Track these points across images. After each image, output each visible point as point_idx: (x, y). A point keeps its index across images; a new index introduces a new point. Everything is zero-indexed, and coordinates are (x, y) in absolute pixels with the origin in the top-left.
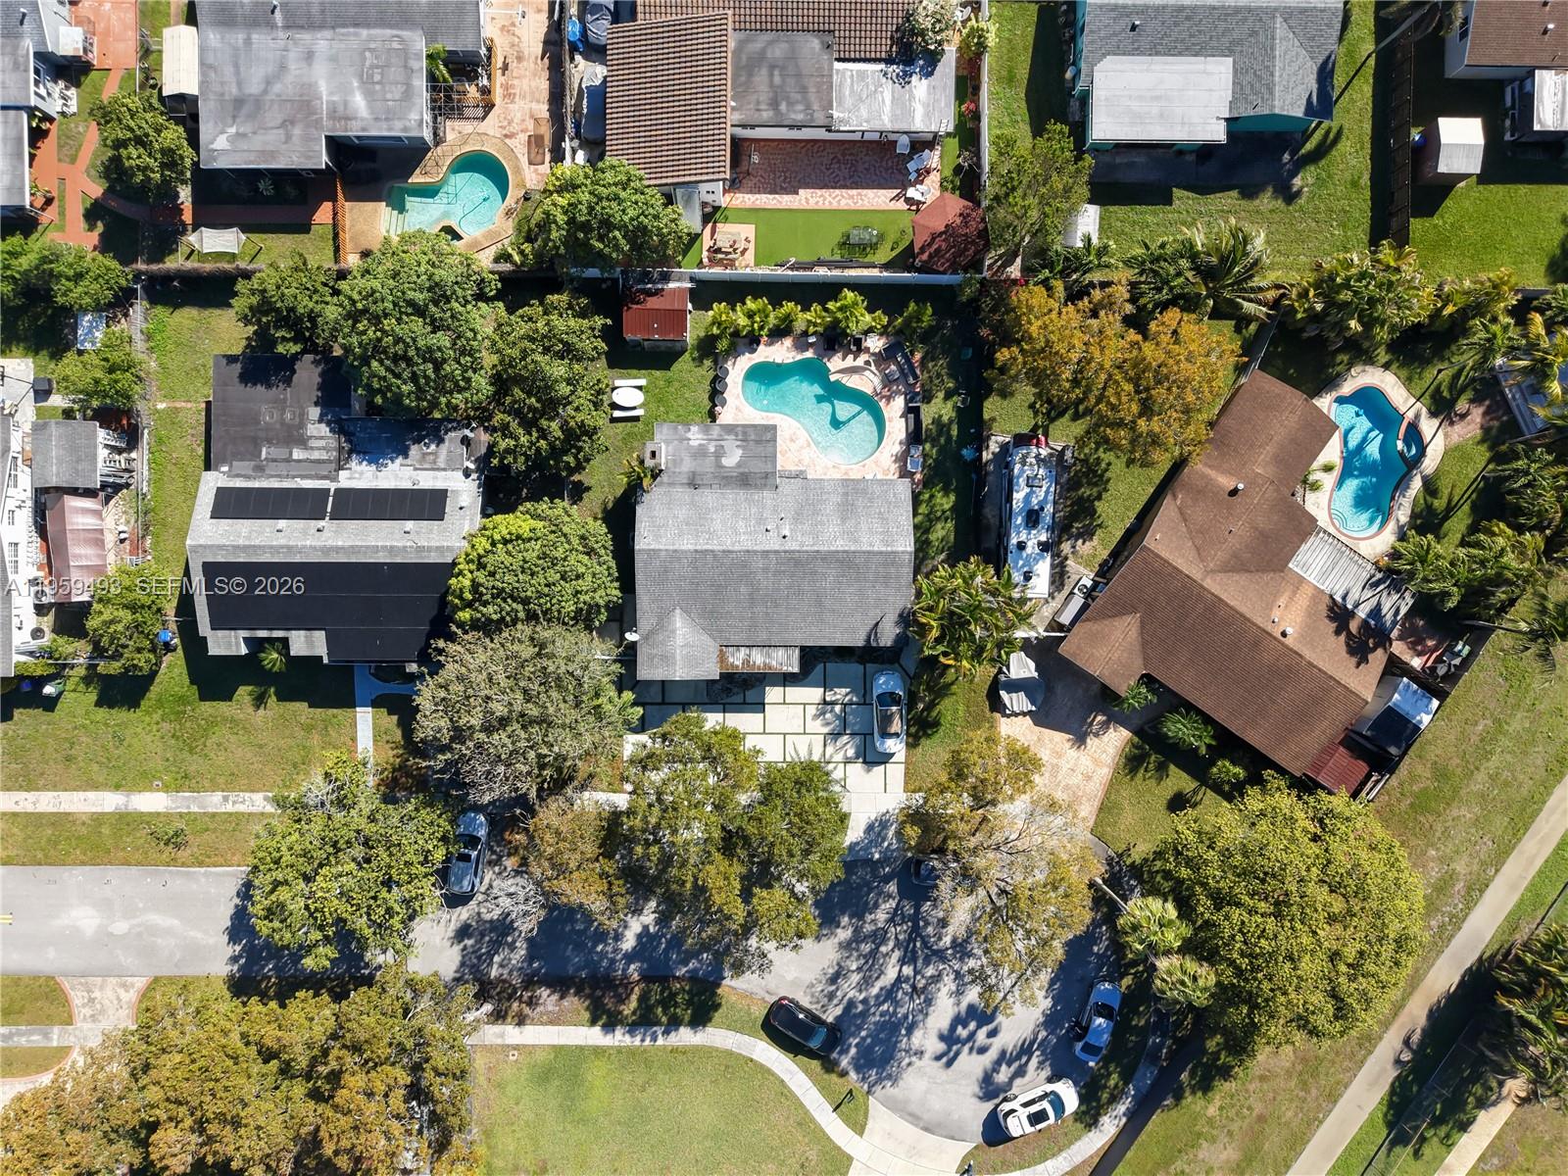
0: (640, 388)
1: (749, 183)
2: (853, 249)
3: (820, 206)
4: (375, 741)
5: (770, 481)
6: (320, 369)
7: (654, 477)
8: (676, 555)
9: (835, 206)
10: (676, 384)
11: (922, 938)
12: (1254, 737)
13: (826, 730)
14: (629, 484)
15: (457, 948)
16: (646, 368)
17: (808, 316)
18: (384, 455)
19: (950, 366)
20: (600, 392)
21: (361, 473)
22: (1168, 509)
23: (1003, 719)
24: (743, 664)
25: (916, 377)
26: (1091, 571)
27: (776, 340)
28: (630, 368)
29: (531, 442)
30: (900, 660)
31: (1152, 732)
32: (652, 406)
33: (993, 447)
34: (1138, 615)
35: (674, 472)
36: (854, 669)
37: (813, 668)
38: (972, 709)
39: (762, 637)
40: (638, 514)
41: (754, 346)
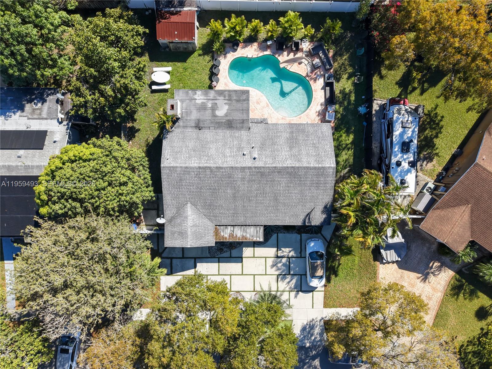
0: (168, 72)
5: (245, 125)
7: (174, 122)
8: (187, 170)
10: (190, 70)
13: (277, 273)
14: (159, 126)
16: (172, 61)
17: (268, 27)
18: (9, 110)
19: (350, 59)
20: (140, 70)
23: (381, 265)
24: (229, 236)
25: (331, 65)
26: (432, 179)
27: (248, 44)
28: (163, 61)
29: (95, 100)
30: (322, 233)
31: (468, 272)
32: (176, 83)
33: (376, 107)
34: (470, 205)
35: (187, 120)
36: (295, 237)
37: (271, 237)
38: (363, 260)
39: (241, 220)
40: (163, 145)
41: (235, 48)
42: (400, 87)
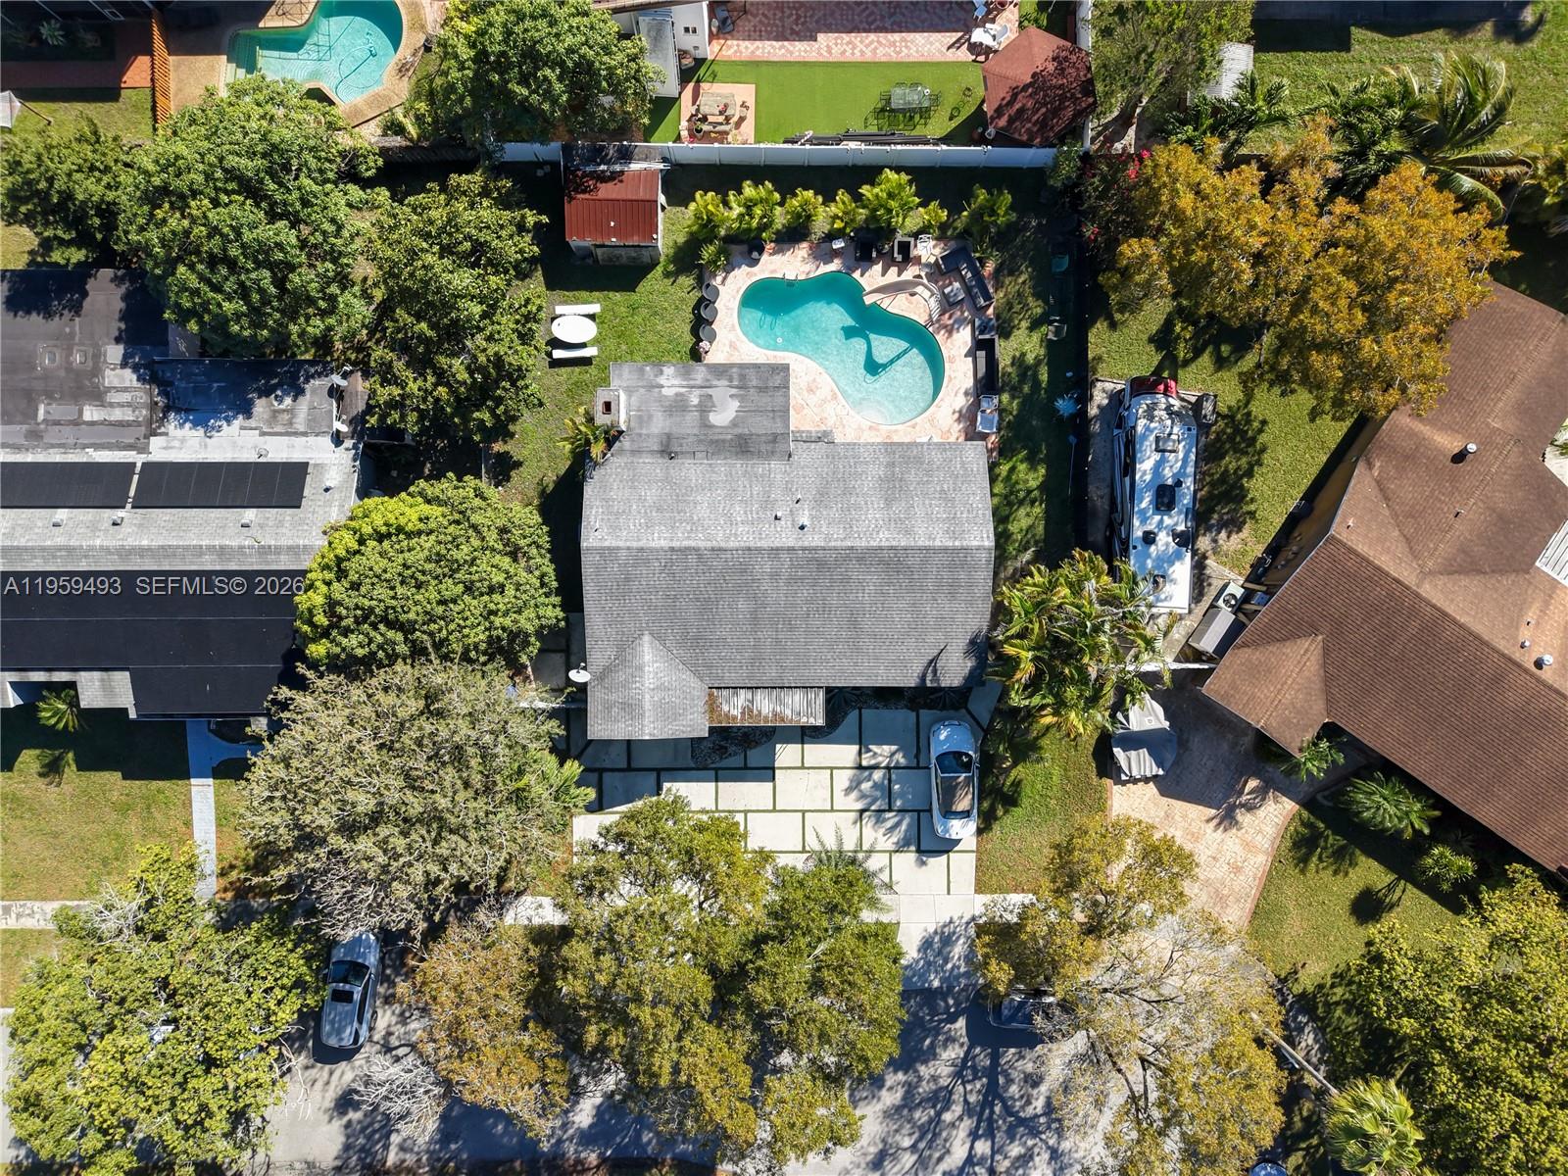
0: (592, 317)
1: (746, 24)
2: (894, 117)
3: (848, 57)
4: (219, 825)
5: (780, 447)
6: (123, 289)
7: (610, 442)
8: (642, 556)
9: (869, 57)
10: (644, 311)
11: (1004, 1101)
12: (1487, 815)
13: (859, 806)
14: (572, 451)
15: (338, 1124)
16: (602, 288)
17: (833, 209)
18: (216, 413)
19: (1037, 281)
20: (529, 318)
21: (183, 441)
22: (1362, 483)
23: (1116, 788)
24: (743, 713)
25: (988, 297)
26: (1240, 574)
27: (786, 246)
28: (578, 289)
29: (426, 391)
30: (971, 706)
31: (1330, 804)
32: (611, 343)
33: (1099, 398)
34: (1320, 638)
35: (640, 435)
36: (903, 717)
37: (844, 717)
38: (1071, 774)
39: (771, 674)
40: (586, 496)
41: (755, 255)
42: (1158, 349)
